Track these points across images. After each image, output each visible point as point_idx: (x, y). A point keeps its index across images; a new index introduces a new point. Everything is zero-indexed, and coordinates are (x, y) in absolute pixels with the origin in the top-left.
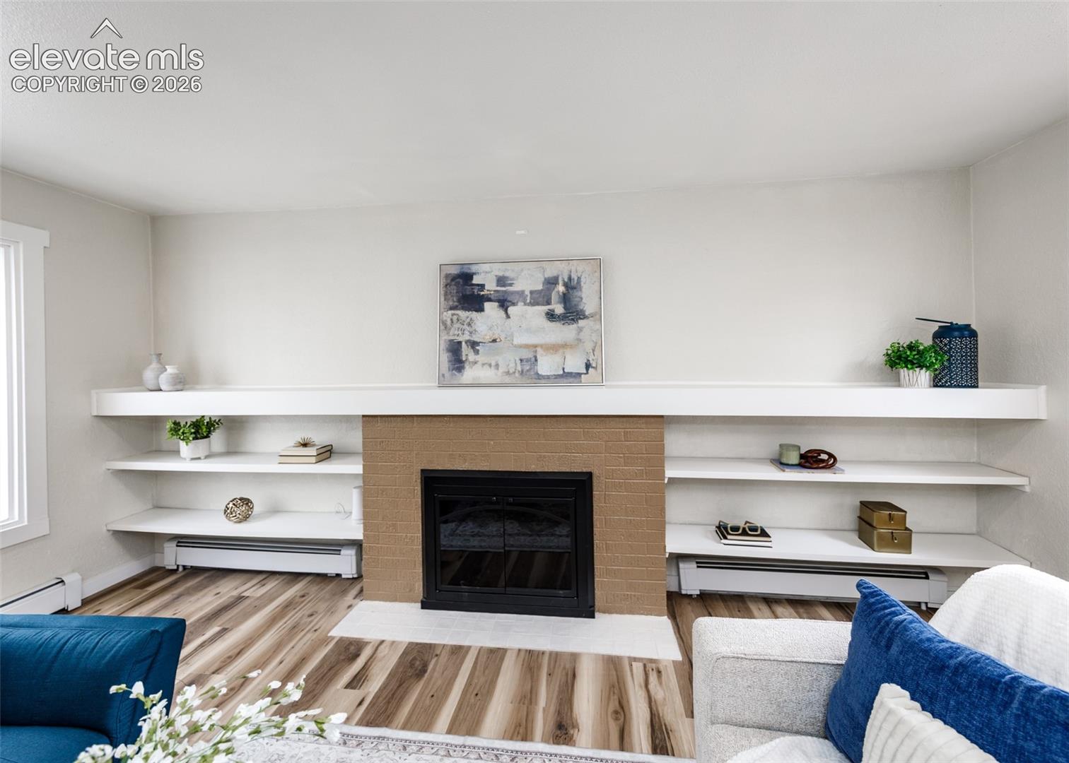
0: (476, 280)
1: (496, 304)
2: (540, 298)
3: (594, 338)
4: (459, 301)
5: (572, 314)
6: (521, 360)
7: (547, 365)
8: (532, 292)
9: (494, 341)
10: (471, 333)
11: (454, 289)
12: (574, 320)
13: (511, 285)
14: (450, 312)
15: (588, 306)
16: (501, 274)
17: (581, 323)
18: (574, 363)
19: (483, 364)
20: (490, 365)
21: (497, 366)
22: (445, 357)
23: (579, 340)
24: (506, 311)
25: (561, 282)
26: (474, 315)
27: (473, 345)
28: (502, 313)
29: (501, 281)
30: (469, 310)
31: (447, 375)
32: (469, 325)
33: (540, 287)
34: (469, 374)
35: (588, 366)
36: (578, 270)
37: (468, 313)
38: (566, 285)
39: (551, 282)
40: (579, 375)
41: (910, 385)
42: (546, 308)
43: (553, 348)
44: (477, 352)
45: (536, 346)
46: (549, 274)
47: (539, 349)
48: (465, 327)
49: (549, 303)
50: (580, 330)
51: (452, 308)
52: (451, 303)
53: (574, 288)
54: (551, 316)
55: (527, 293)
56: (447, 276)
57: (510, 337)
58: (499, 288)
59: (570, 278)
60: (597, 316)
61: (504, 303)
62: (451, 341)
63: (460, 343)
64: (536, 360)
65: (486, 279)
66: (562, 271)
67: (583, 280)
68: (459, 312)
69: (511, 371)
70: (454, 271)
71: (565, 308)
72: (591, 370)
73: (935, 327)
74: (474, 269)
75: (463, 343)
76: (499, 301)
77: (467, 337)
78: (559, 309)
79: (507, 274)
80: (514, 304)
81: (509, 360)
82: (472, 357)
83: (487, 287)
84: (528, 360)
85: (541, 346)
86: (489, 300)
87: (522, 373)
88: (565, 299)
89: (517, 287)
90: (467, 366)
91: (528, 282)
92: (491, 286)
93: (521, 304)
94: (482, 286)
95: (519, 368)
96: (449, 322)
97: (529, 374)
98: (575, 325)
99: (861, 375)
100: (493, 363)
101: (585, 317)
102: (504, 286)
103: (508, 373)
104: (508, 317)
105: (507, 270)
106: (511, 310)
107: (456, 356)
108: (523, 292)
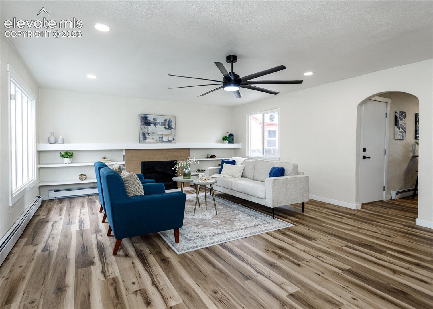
0: (148, 119)
1: (153, 125)
2: (163, 124)
3: (175, 133)
4: (144, 123)
5: (170, 128)
6: (159, 138)
7: (165, 139)
8: (161, 122)
9: (153, 133)
10: (148, 131)
11: (143, 120)
12: (170, 129)
13: (157, 120)
14: (142, 126)
15: (173, 126)
16: (154, 118)
17: (172, 130)
18: (170, 139)
19: (151, 138)
20: (152, 139)
21: (154, 139)
22: (142, 137)
23: (171, 134)
24: (156, 126)
25: (167, 121)
26: (148, 127)
27: (148, 134)
28: (155, 127)
29: (154, 119)
30: (147, 125)
31: (142, 140)
32: (147, 129)
33: (163, 121)
34: (147, 140)
35: (173, 139)
36: (171, 118)
37: (146, 126)
38: (168, 121)
39: (165, 121)
40: (172, 141)
41: (225, 143)
42: (164, 126)
43: (166, 135)
44: (149, 135)
45: (162, 135)
46: (165, 119)
47: (163, 136)
48: (146, 129)
49: (165, 125)
50: (172, 131)
51: (143, 125)
52: (143, 124)
53: (170, 122)
54: (165, 128)
55: (160, 122)
56: (141, 117)
57: (157, 132)
58: (154, 121)
59: (169, 120)
60: (175, 129)
61: (155, 125)
62: (143, 133)
63: (145, 133)
64: (163, 138)
65: (151, 118)
66: (168, 118)
67: (172, 121)
68: (145, 126)
69: (157, 140)
70: (143, 116)
71: (168, 127)
72: (174, 140)
73: (229, 134)
74: (148, 116)
75: (146, 134)
76: (154, 124)
77: (147, 132)
78: (167, 127)
79: (156, 118)
80: (157, 125)
81: (157, 137)
82: (148, 137)
83: (151, 120)
84: (161, 138)
85: (164, 135)
86: (152, 123)
87: (160, 140)
88: (168, 124)
89: (158, 121)
90: (147, 139)
91: (160, 120)
92: (152, 120)
93: (159, 125)
94: (150, 120)
95: (159, 139)
96: (142, 128)
97: (161, 141)
98: (170, 130)
99: (219, 142)
100: (153, 138)
101: (173, 129)
102: (155, 120)
103: (156, 140)
104: (156, 128)
105: (155, 117)
106: (157, 126)
107: (144, 136)
108: (159, 122)
